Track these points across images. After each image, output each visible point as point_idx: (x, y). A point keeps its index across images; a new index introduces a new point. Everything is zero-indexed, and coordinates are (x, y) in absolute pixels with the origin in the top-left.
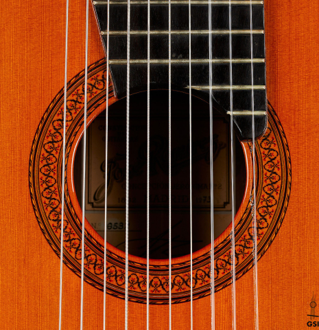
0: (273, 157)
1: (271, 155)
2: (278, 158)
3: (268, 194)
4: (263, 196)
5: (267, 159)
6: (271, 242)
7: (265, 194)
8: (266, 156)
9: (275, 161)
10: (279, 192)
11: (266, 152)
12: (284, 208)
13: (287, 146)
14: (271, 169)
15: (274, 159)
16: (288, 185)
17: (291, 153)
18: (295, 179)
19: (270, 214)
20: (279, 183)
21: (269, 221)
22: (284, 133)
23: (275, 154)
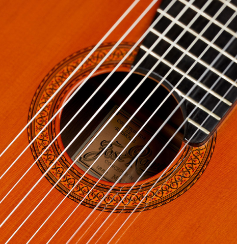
0: (194, 163)
1: (195, 161)
2: (198, 165)
3: (175, 180)
4: (172, 179)
5: (191, 162)
6: (156, 207)
7: (174, 179)
8: (191, 159)
9: (194, 166)
10: (183, 184)
11: (193, 157)
12: (179, 195)
13: (208, 163)
14: (188, 168)
15: (194, 164)
16: (192, 184)
17: (207, 168)
18: (198, 184)
19: (168, 191)
20: (187, 179)
21: (164, 195)
22: (212, 154)
23: (198, 162)
